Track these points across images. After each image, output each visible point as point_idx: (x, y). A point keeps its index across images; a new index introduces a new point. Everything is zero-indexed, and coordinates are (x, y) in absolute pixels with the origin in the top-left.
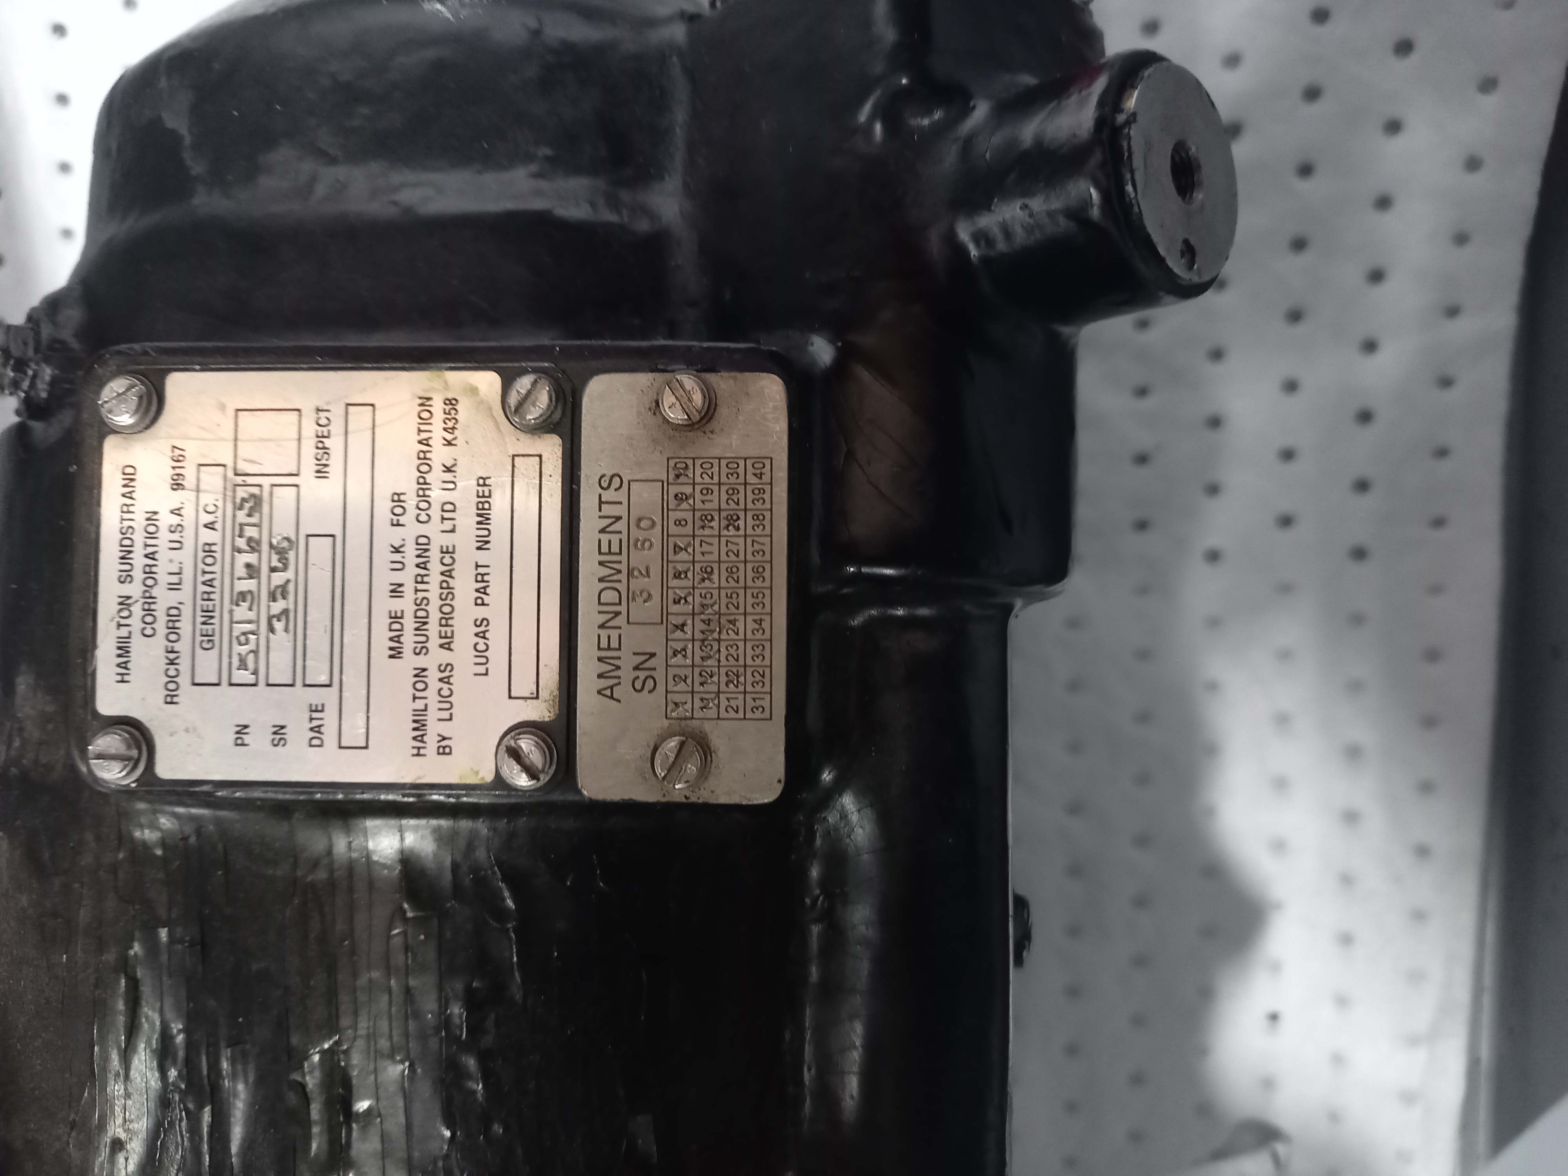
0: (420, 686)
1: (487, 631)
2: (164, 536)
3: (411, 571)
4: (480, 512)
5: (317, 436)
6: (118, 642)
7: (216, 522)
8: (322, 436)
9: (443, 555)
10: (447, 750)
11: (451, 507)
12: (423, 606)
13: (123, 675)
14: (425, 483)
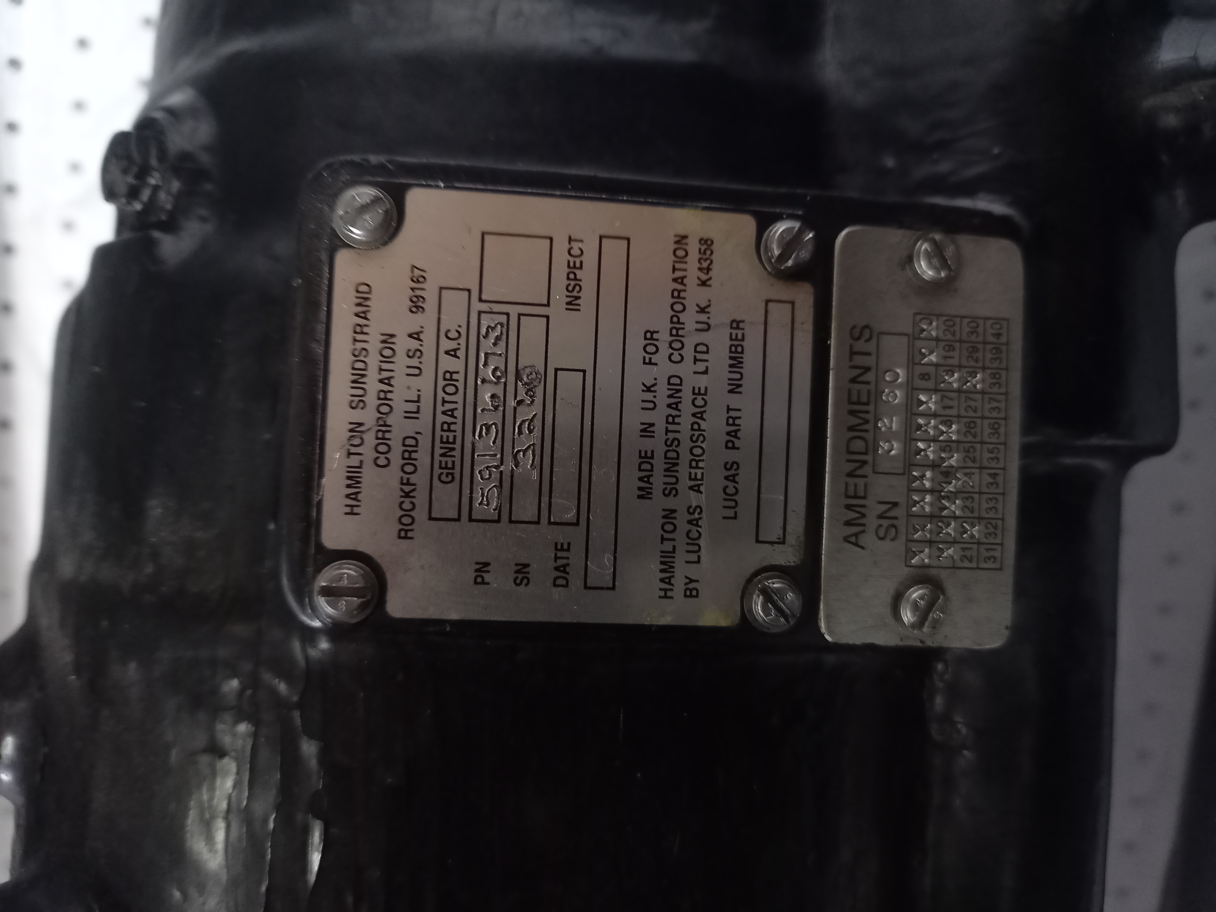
0: (669, 527)
1: (738, 474)
2: (401, 362)
3: (663, 411)
4: (732, 355)
5: (569, 266)
6: (348, 472)
7: (459, 349)
8: (575, 267)
9: (695, 396)
10: (694, 593)
11: (704, 349)
12: (674, 447)
13: (352, 506)
14: (679, 322)
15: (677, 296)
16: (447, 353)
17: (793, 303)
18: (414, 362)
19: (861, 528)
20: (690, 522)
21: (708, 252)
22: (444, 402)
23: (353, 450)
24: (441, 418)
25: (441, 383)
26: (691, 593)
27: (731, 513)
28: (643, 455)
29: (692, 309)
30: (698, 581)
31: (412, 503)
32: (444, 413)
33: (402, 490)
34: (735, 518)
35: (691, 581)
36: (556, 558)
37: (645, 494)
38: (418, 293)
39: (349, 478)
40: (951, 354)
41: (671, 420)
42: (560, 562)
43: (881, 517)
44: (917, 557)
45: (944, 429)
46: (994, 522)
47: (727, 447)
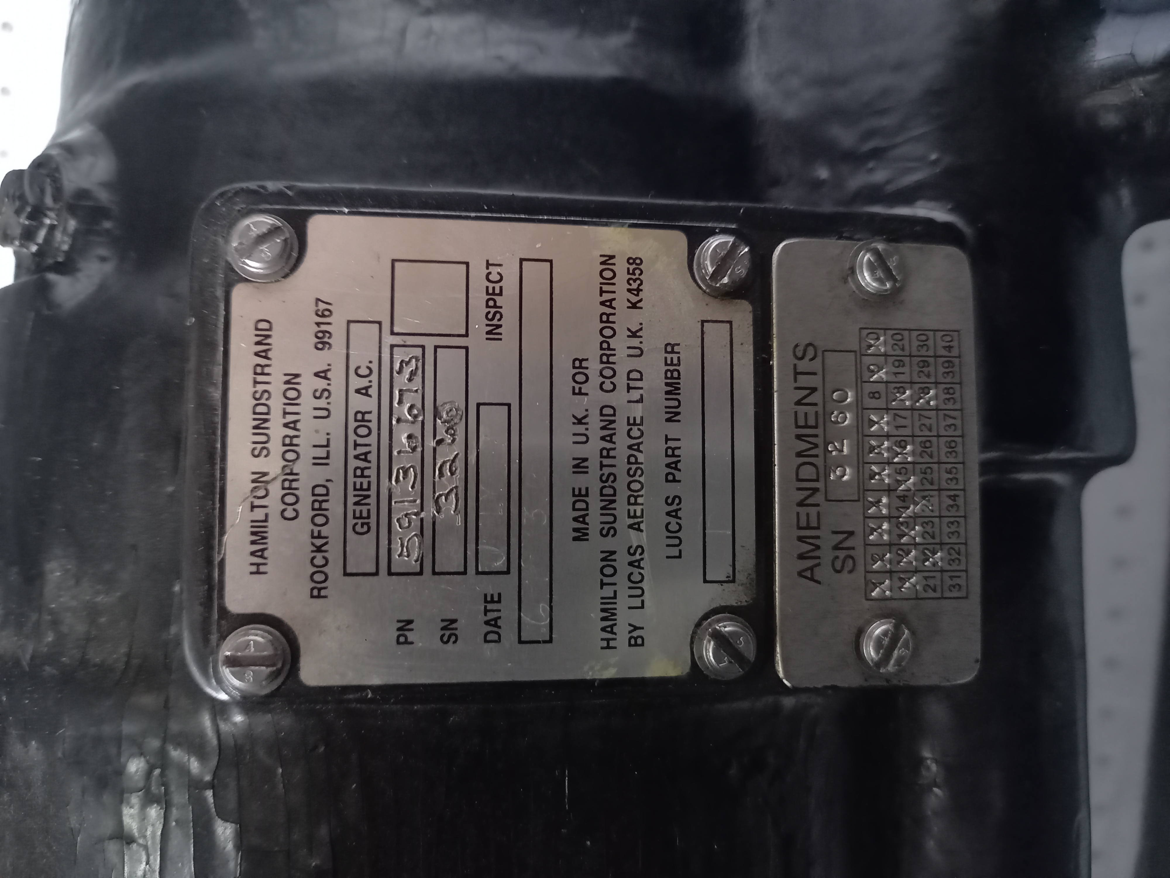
0: (608, 571)
1: (680, 509)
2: (307, 403)
3: (595, 445)
4: (669, 381)
5: (488, 293)
6: (252, 527)
7: (370, 387)
8: (494, 294)
9: (630, 427)
10: (639, 641)
11: (638, 376)
12: (610, 483)
13: (258, 565)
14: (609, 349)
15: (606, 320)
16: (358, 391)
17: (730, 322)
18: (322, 403)
19: (816, 561)
20: (631, 564)
21: (637, 272)
22: (356, 445)
23: (257, 502)
24: (353, 463)
25: (352, 425)
26: (636, 642)
27: (675, 552)
28: (577, 493)
29: (622, 333)
30: (642, 628)
31: (324, 557)
32: (356, 457)
33: (313, 544)
34: (680, 557)
35: (636, 628)
36: (486, 611)
37: (581, 535)
38: (324, 328)
39: (253, 533)
40: (900, 370)
41: (606, 454)
42: (491, 615)
43: (836, 548)
44: (878, 589)
45: (899, 450)
46: (956, 547)
47: (667, 481)
